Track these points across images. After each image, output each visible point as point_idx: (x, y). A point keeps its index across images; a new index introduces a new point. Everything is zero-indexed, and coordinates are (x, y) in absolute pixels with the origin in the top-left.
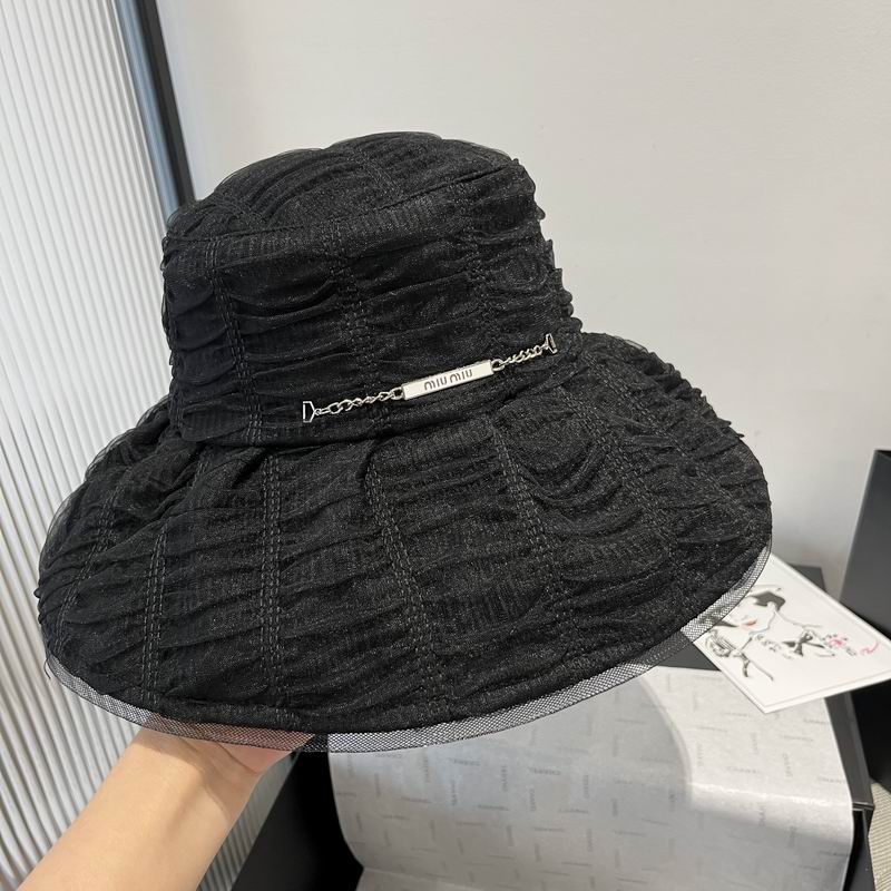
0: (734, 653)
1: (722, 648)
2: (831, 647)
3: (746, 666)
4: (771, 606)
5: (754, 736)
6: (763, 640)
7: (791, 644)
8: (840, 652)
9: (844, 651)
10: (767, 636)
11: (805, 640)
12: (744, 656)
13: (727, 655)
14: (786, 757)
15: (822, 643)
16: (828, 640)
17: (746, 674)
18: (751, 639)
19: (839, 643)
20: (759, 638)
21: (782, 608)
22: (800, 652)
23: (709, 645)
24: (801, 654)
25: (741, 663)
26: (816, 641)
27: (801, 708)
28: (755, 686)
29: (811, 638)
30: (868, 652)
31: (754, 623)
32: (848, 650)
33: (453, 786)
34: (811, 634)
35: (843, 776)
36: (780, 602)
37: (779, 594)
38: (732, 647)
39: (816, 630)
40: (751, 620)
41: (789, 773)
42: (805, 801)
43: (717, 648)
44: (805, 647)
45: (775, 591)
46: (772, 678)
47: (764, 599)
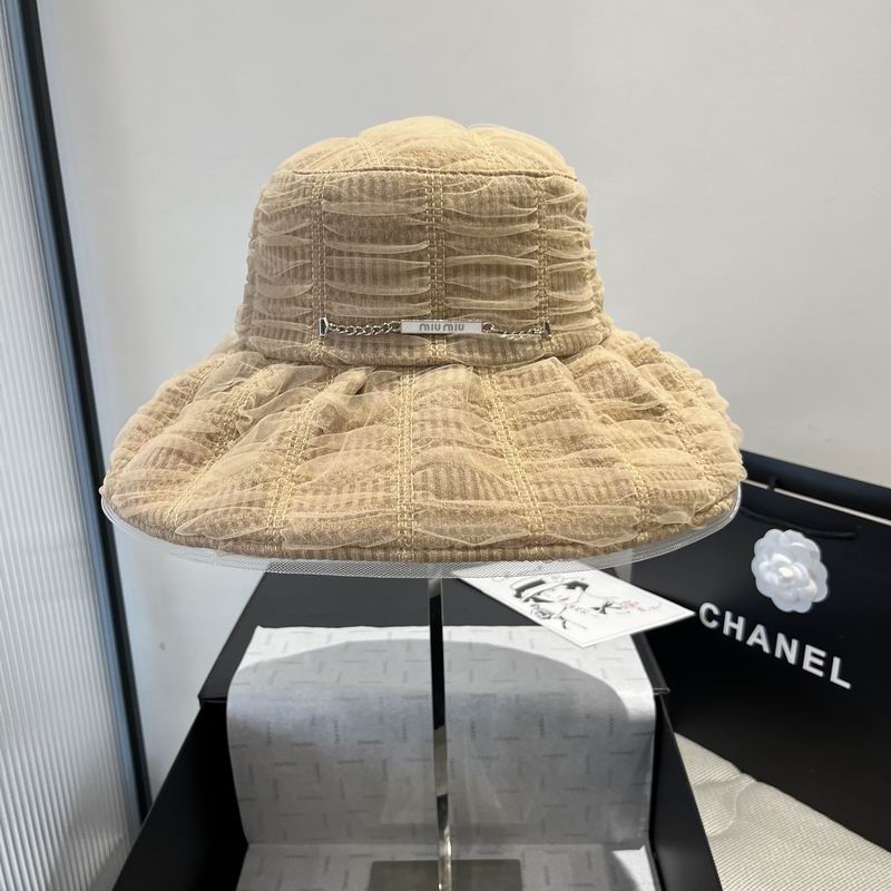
0: (554, 616)
1: (544, 614)
2: (626, 608)
3: (564, 623)
4: (578, 589)
6: (575, 608)
7: (597, 609)
8: (634, 611)
10: (578, 605)
11: (607, 606)
12: (561, 618)
13: (549, 618)
15: (619, 606)
16: (624, 604)
17: (564, 627)
18: (565, 608)
19: (632, 605)
20: (572, 607)
21: (586, 590)
22: (604, 612)
23: (534, 614)
25: (560, 622)
26: (615, 605)
28: (573, 633)
29: (611, 604)
30: (654, 608)
31: (567, 599)
32: (640, 609)
33: (336, 727)
34: (611, 602)
35: (644, 675)
36: (584, 587)
37: (584, 582)
38: (552, 613)
39: (614, 600)
40: (564, 597)
43: (541, 615)
44: (607, 610)
45: (579, 580)
46: (585, 628)
47: (572, 586)
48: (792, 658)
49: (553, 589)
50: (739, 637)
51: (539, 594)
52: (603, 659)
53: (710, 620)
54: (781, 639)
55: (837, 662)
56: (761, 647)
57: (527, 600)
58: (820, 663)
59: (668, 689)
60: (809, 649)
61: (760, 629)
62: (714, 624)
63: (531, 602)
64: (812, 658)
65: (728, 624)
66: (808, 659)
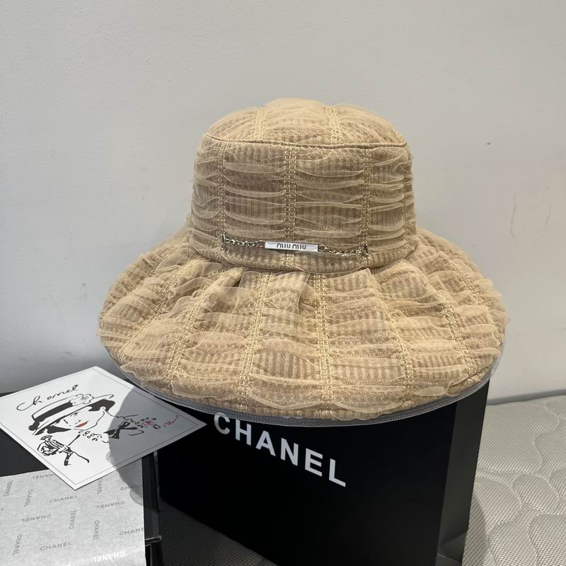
6: (89, 435)
9: (152, 427)
16: (142, 422)
18: (79, 436)
21: (111, 409)
24: (118, 437)
29: (129, 424)
30: (170, 424)
31: (86, 423)
34: (129, 421)
37: (111, 399)
48: (295, 460)
50: (249, 442)
53: (224, 428)
54: (284, 444)
55: (333, 463)
56: (268, 450)
58: (319, 464)
60: (309, 452)
61: (265, 435)
62: (227, 431)
64: (312, 459)
65: (239, 430)
66: (308, 461)
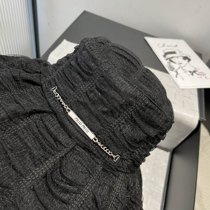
0: (174, 70)
1: (171, 68)
2: (201, 75)
3: (177, 75)
4: (187, 61)
5: (175, 94)
7: (190, 72)
8: (203, 77)
10: (184, 68)
11: (195, 72)
12: (177, 72)
13: (172, 70)
14: (183, 102)
15: (199, 74)
17: (176, 77)
19: (203, 75)
20: (182, 68)
22: (192, 74)
23: (167, 66)
26: (197, 73)
27: (190, 90)
28: (179, 81)
32: (206, 77)
35: (198, 110)
36: (189, 60)
38: (174, 69)
39: (198, 70)
40: (181, 62)
41: (183, 106)
42: (186, 114)
43: (169, 68)
44: (194, 74)
45: (188, 56)
46: (183, 80)
47: (185, 58)
49: (177, 57)
51: (172, 58)
52: (185, 96)
57: (167, 59)
59: (205, 120)
63: (168, 61)
